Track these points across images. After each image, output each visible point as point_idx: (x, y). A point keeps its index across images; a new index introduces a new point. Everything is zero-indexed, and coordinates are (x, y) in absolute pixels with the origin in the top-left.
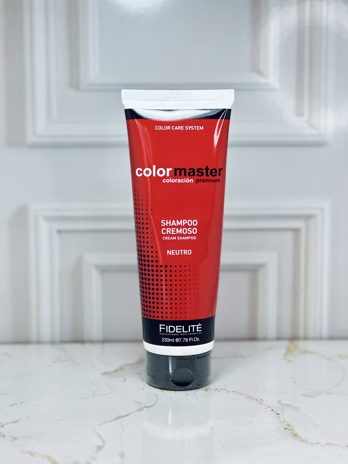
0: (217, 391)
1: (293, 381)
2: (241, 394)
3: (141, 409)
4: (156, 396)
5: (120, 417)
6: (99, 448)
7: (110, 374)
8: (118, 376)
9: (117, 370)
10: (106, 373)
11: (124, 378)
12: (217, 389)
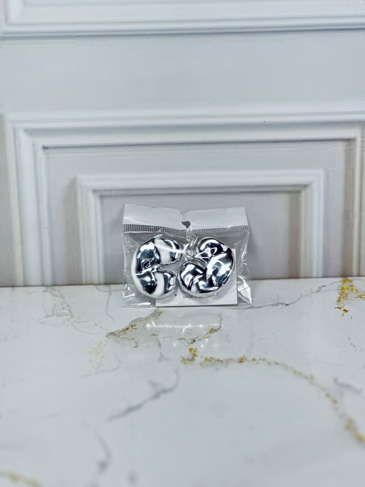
0: (255, 362)
1: (352, 344)
2: (286, 367)
3: (157, 396)
4: (177, 371)
5: (130, 410)
6: (103, 466)
7: (118, 336)
8: (128, 339)
9: (127, 329)
10: (112, 333)
11: (136, 343)
12: (254, 360)
